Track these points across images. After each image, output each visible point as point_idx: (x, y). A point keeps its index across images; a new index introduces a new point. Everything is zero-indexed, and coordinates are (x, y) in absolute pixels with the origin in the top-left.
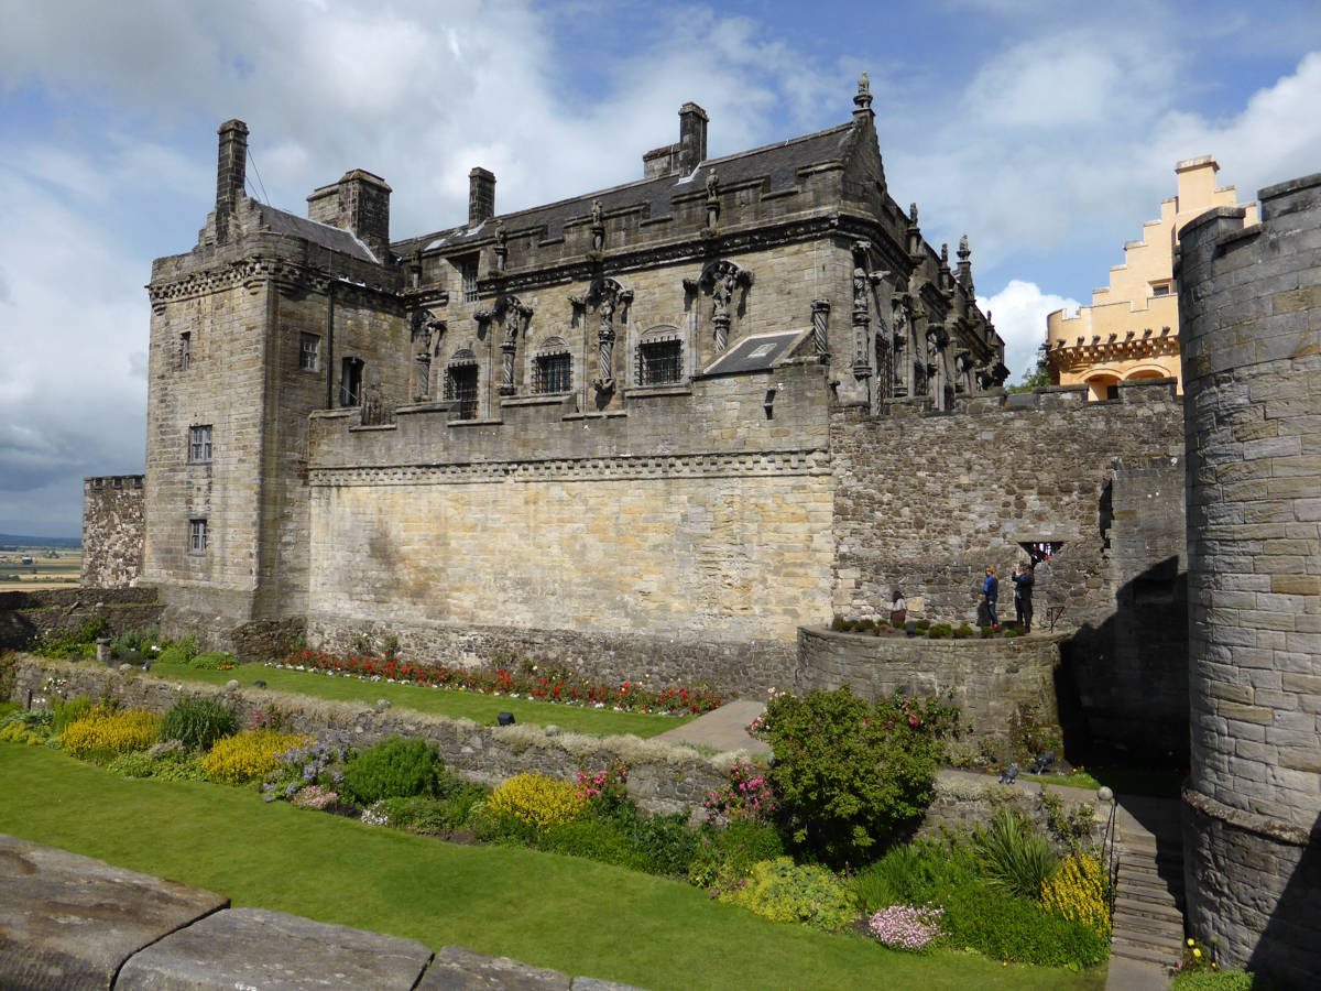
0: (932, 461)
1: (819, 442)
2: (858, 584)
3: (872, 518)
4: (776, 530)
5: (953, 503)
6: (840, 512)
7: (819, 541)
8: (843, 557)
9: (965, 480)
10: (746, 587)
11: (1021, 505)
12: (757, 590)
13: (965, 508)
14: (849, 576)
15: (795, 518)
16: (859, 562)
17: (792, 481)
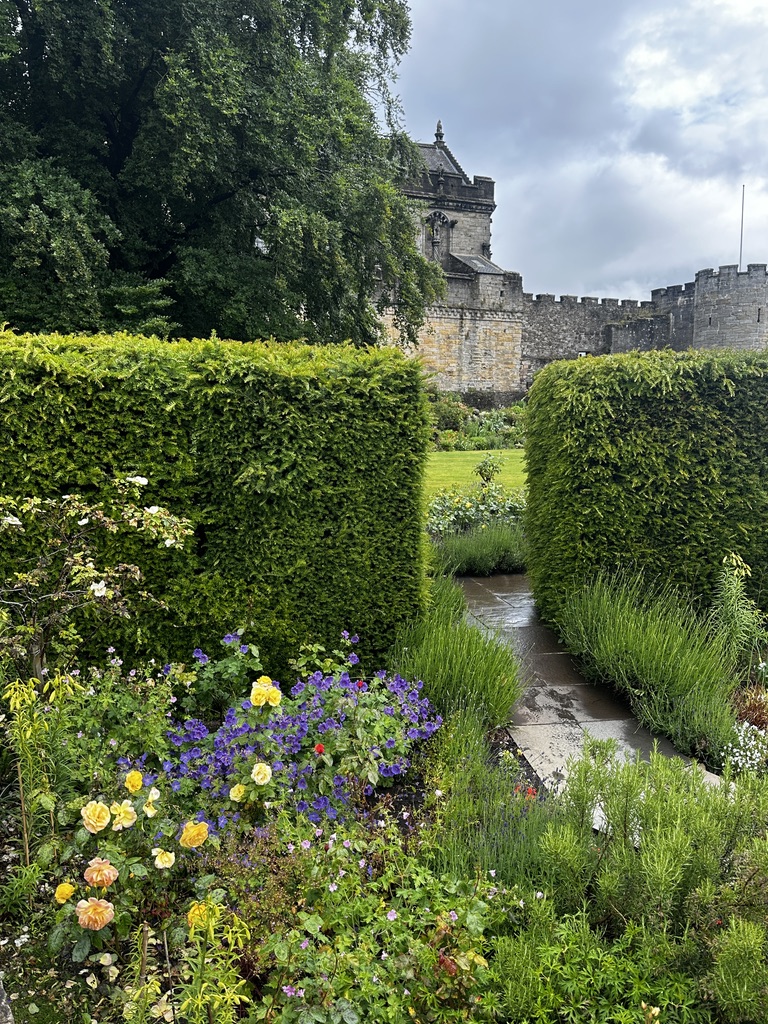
0: (555, 320)
1: (521, 308)
2: (530, 367)
3: (534, 341)
4: (502, 345)
5: (561, 337)
6: (523, 338)
7: (516, 351)
8: (523, 356)
9: (565, 328)
10: (490, 369)
11: (580, 338)
12: (495, 369)
13: (564, 338)
14: (527, 363)
15: (509, 340)
16: (531, 358)
17: (508, 324)
